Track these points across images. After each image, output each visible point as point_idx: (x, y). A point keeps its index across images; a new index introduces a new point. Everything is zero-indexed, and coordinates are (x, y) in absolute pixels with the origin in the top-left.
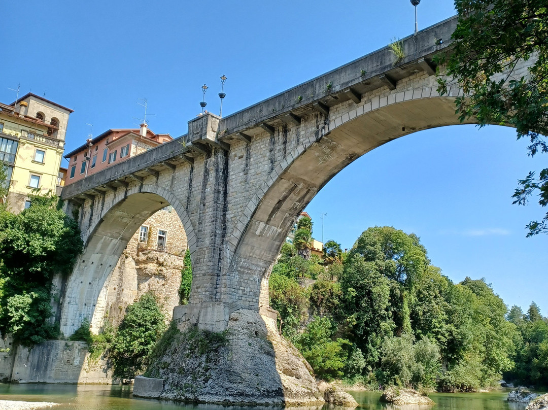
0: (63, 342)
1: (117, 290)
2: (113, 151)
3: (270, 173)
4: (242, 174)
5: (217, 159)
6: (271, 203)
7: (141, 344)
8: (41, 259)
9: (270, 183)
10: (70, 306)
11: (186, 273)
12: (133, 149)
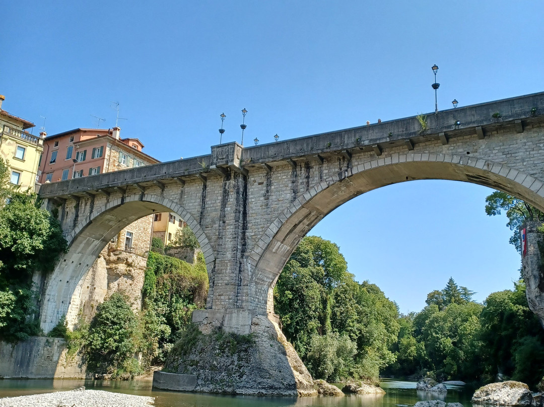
0: (44, 339)
1: (89, 288)
2: (82, 150)
3: (292, 201)
4: (262, 198)
5: (238, 183)
6: (289, 226)
7: (115, 341)
8: (29, 256)
9: (294, 210)
10: (50, 303)
11: (149, 273)
12: (107, 152)
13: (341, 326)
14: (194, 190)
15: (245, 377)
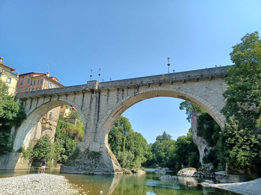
0: (15, 154)
1: (34, 133)
3: (117, 103)
4: (106, 101)
5: (97, 95)
6: (115, 112)
7: (44, 154)
9: (117, 106)
10: (18, 139)
11: (58, 128)
12: (44, 82)
13: (128, 148)
14: (79, 97)
15: (97, 168)
